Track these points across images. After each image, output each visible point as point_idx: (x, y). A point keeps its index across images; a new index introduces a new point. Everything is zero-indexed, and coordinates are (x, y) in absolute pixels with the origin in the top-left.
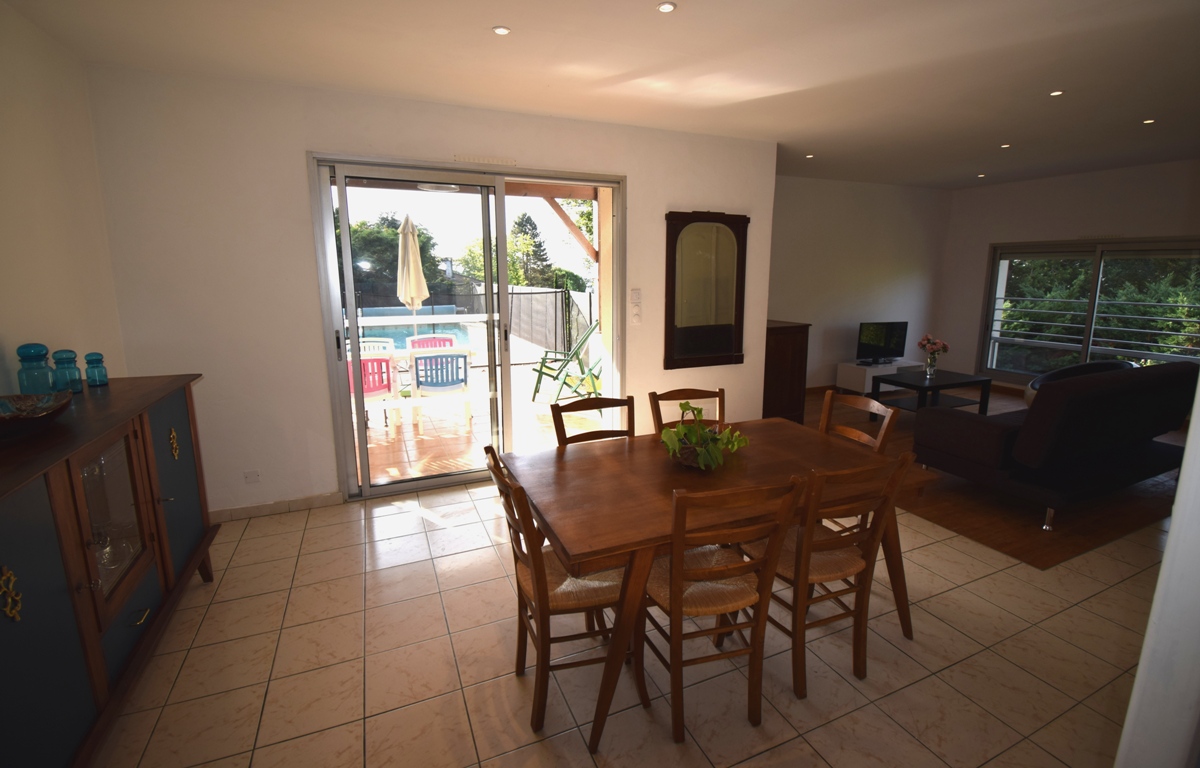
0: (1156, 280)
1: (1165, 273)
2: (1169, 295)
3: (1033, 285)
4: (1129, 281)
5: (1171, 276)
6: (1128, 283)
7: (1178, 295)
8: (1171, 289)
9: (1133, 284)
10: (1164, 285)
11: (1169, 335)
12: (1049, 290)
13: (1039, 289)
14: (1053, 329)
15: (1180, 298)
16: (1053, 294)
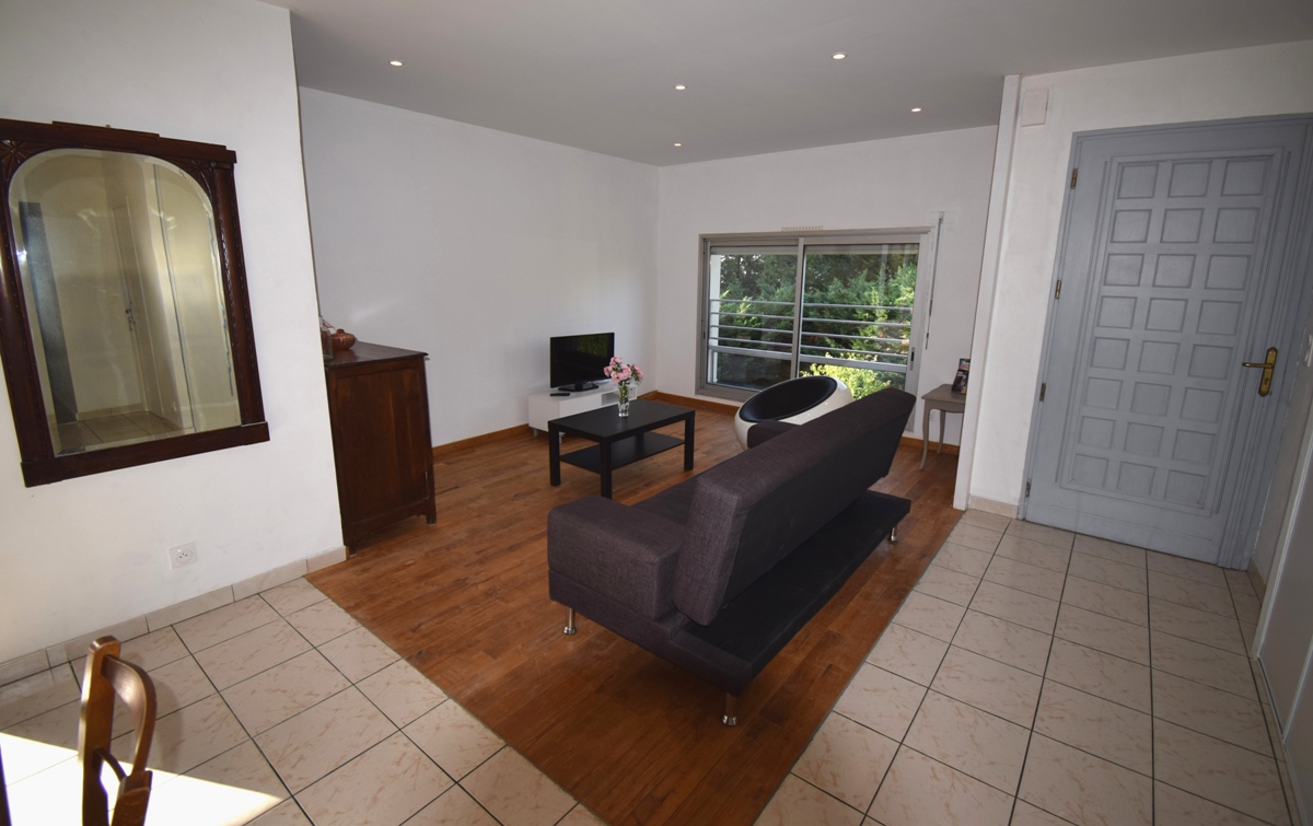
0: (855, 275)
1: (861, 269)
2: (865, 290)
3: (766, 281)
4: (837, 277)
5: (865, 272)
6: (835, 279)
7: (871, 290)
8: (866, 284)
9: (840, 279)
10: (861, 281)
11: (867, 326)
12: (778, 285)
13: (771, 284)
14: (783, 323)
15: (873, 293)
16: (782, 289)
